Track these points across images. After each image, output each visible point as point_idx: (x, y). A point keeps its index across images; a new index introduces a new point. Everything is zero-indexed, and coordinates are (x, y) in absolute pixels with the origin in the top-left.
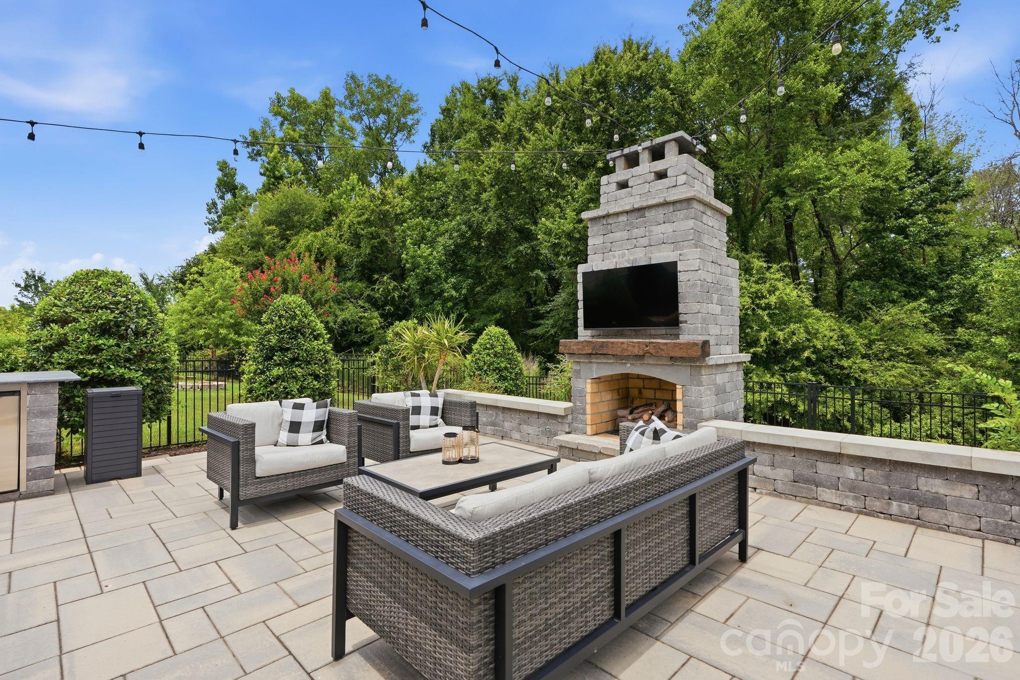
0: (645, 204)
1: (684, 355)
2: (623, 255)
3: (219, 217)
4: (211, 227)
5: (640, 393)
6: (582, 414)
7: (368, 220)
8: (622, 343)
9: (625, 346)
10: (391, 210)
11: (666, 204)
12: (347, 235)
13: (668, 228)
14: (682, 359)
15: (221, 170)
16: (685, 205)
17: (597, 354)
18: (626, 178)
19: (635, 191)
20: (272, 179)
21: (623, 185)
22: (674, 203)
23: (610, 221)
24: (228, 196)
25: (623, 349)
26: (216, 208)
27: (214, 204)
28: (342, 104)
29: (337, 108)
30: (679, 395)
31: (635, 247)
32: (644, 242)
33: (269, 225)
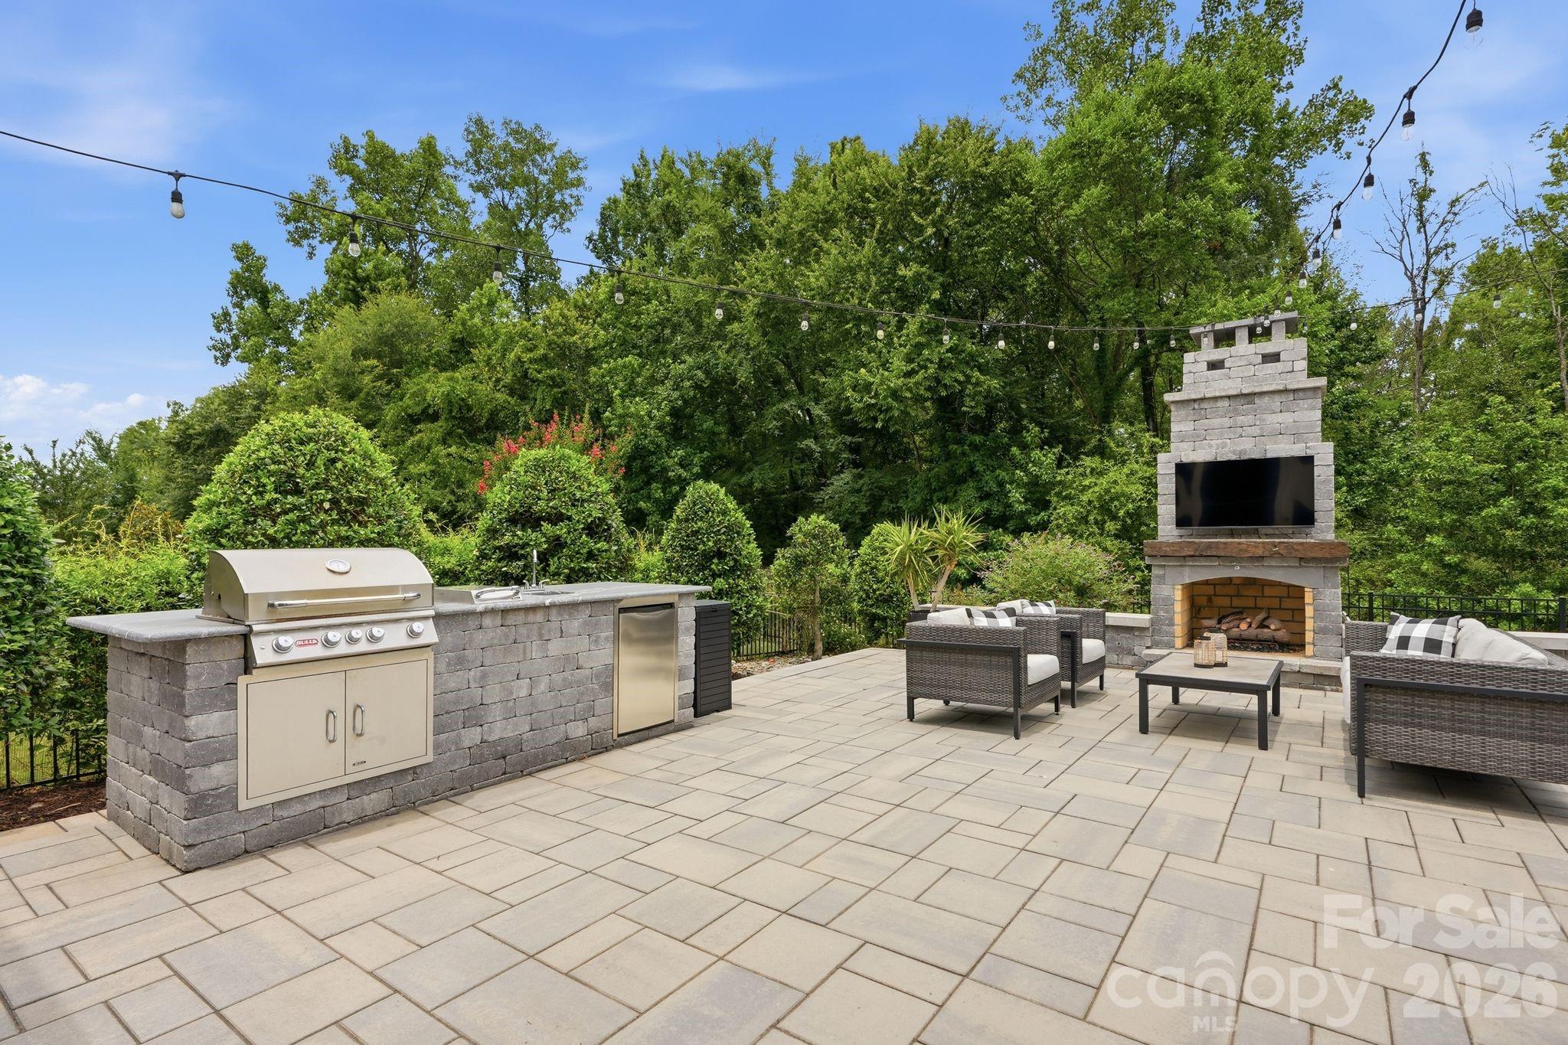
0: (1257, 390)
1: (1327, 555)
2: (1224, 446)
3: (235, 338)
4: (218, 354)
5: (1210, 600)
6: (1168, 625)
7: (545, 357)
8: (1239, 543)
9: (1244, 547)
10: (579, 342)
11: (1286, 391)
12: (508, 379)
13: (1287, 418)
14: (1314, 559)
15: (240, 260)
16: (1310, 394)
17: (1201, 556)
18: (1222, 357)
19: (1233, 373)
20: (352, 282)
21: (1213, 366)
22: (1294, 391)
23: (1205, 405)
24: (250, 303)
25: (1241, 550)
26: (230, 323)
27: (226, 315)
28: (457, 164)
29: (448, 170)
30: (1308, 597)
31: (1241, 436)
32: (1256, 431)
33: (366, 359)
